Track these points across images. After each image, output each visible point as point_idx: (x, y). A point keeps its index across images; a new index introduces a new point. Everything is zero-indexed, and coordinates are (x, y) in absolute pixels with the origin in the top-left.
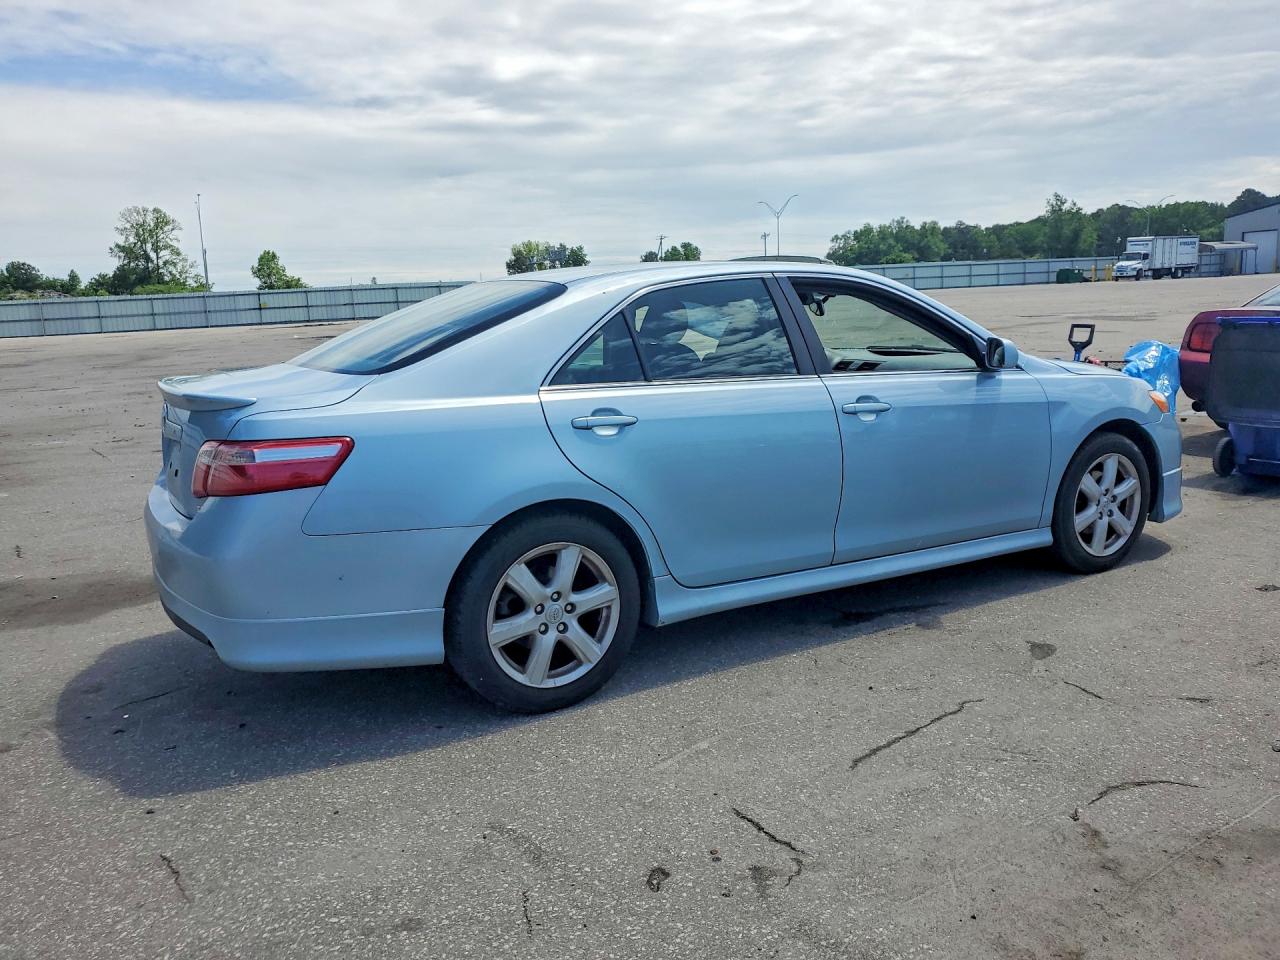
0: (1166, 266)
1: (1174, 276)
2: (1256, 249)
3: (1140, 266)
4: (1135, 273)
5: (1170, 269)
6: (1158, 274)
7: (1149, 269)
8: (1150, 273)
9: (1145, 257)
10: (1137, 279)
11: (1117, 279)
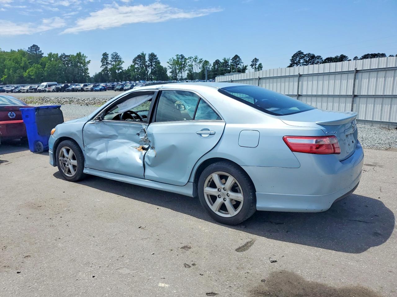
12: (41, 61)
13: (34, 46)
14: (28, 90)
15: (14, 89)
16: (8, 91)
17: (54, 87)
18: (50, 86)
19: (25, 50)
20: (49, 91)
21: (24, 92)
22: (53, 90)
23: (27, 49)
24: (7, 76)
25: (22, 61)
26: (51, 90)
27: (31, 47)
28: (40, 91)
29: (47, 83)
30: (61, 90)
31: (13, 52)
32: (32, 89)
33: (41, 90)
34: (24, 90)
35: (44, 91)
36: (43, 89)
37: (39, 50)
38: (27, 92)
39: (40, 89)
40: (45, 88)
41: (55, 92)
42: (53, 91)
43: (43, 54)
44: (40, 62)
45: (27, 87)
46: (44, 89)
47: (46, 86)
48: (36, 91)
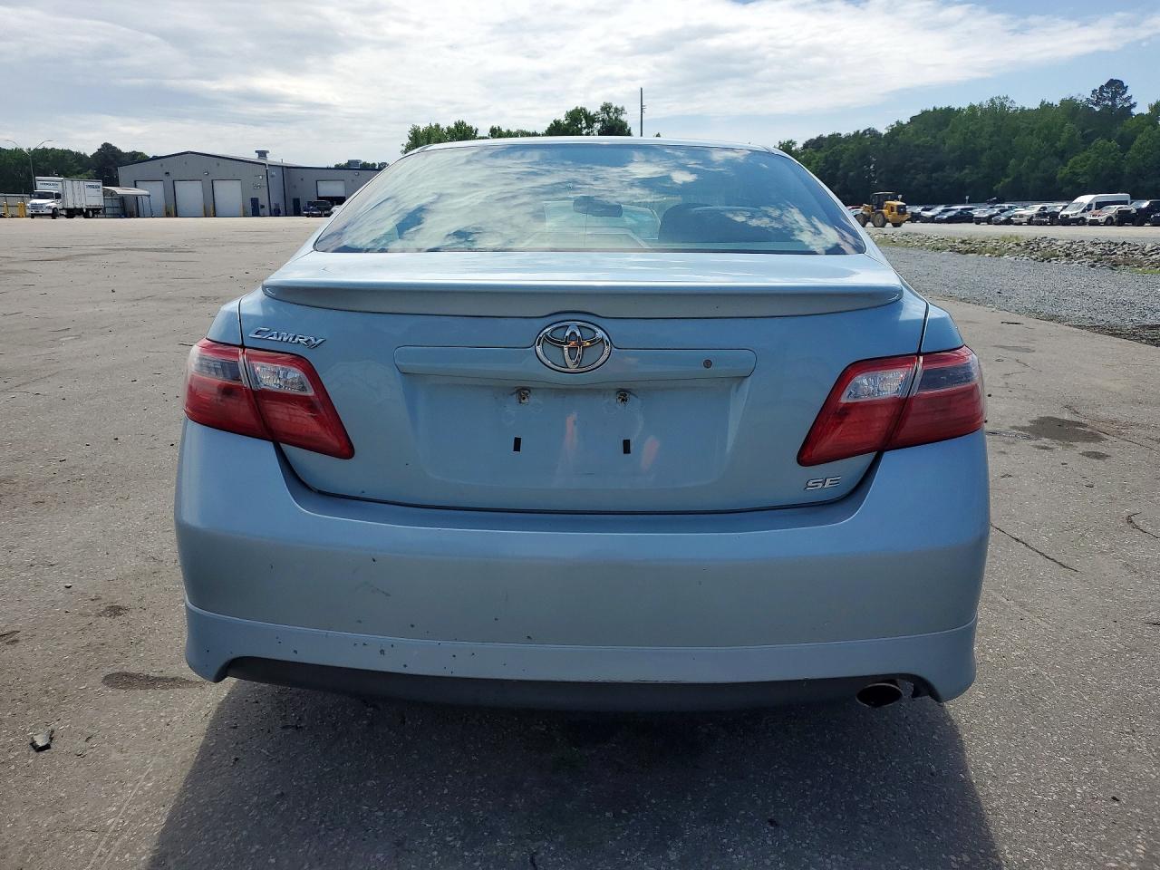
0: (78, 206)
1: (86, 216)
2: (149, 196)
3: (53, 205)
4: (51, 212)
5: (82, 209)
6: (72, 213)
7: (63, 209)
8: (64, 213)
9: (58, 196)
10: (54, 218)
11: (33, 216)
12: (1119, 130)
13: (1112, 83)
14: (1032, 217)
15: (997, 214)
16: (980, 218)
17: (1113, 209)
18: (1100, 205)
19: (1080, 98)
20: (1094, 223)
21: (1020, 224)
22: (1110, 218)
23: (1089, 95)
24: (1010, 179)
25: (1063, 132)
26: (1102, 218)
27: (1102, 88)
28: (1066, 221)
29: (1093, 196)
30: (1134, 219)
31: (1045, 107)
32: (1045, 215)
33: (1071, 217)
34: (1021, 216)
35: (1080, 222)
36: (1076, 214)
37: (1125, 96)
38: (1030, 222)
39: (1068, 216)
40: (1084, 211)
41: (1112, 224)
42: (1109, 222)
43: (1133, 106)
44: (1118, 133)
45: (1034, 209)
46: (1078, 216)
47: (1090, 206)
48: (1055, 220)
